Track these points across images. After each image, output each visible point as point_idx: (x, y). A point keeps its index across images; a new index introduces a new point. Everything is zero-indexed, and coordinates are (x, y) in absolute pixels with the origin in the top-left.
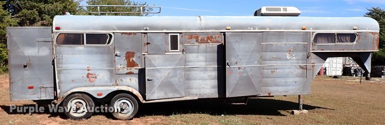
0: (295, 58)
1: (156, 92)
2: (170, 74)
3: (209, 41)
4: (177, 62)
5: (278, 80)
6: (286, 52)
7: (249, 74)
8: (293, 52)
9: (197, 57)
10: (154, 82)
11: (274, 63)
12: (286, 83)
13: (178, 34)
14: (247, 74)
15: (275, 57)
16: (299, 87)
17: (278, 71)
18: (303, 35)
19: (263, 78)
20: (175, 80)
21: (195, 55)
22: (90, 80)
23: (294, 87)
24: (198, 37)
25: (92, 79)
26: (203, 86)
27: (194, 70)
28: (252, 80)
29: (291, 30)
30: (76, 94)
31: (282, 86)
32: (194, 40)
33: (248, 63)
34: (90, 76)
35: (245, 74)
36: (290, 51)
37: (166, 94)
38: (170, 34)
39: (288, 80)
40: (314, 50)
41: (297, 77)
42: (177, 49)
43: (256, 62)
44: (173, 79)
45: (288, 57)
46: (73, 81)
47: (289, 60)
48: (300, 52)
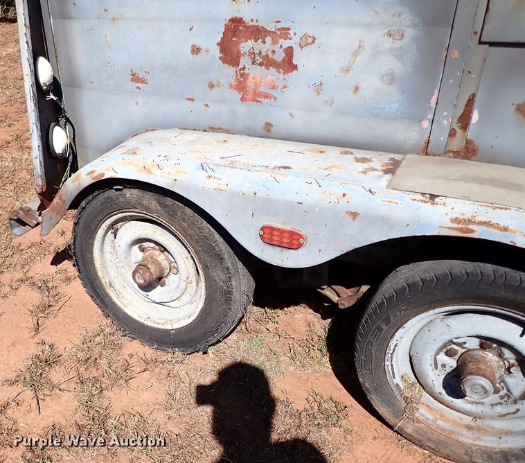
22: (241, 86)
25: (257, 74)
30: (130, 193)
34: (246, 46)
46: (135, 78)
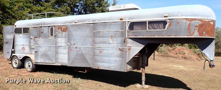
0: (115, 42)
1: (39, 58)
2: (47, 49)
3: (67, 30)
4: (51, 43)
5: (104, 58)
6: (109, 37)
7: (83, 52)
8: (114, 37)
9: (62, 40)
10: (39, 53)
11: (101, 45)
12: (109, 60)
13: (54, 27)
14: (82, 52)
15: (102, 41)
16: (118, 65)
17: (104, 51)
18: (121, 24)
19: (94, 56)
20: (50, 53)
21: (60, 39)
23: (115, 65)
24: (62, 28)
25: (24, 50)
26: (64, 58)
27: (60, 48)
28: (86, 56)
29: (112, 21)
31: (107, 63)
32: (60, 30)
33: (82, 44)
34: (24, 48)
35: (80, 52)
36: (112, 37)
37: (45, 60)
38: (50, 27)
39: (111, 59)
40: (128, 36)
41: (117, 57)
42: (53, 36)
43: (89, 44)
44: (48, 53)
45: (111, 41)
47: (111, 44)
48: (119, 37)
